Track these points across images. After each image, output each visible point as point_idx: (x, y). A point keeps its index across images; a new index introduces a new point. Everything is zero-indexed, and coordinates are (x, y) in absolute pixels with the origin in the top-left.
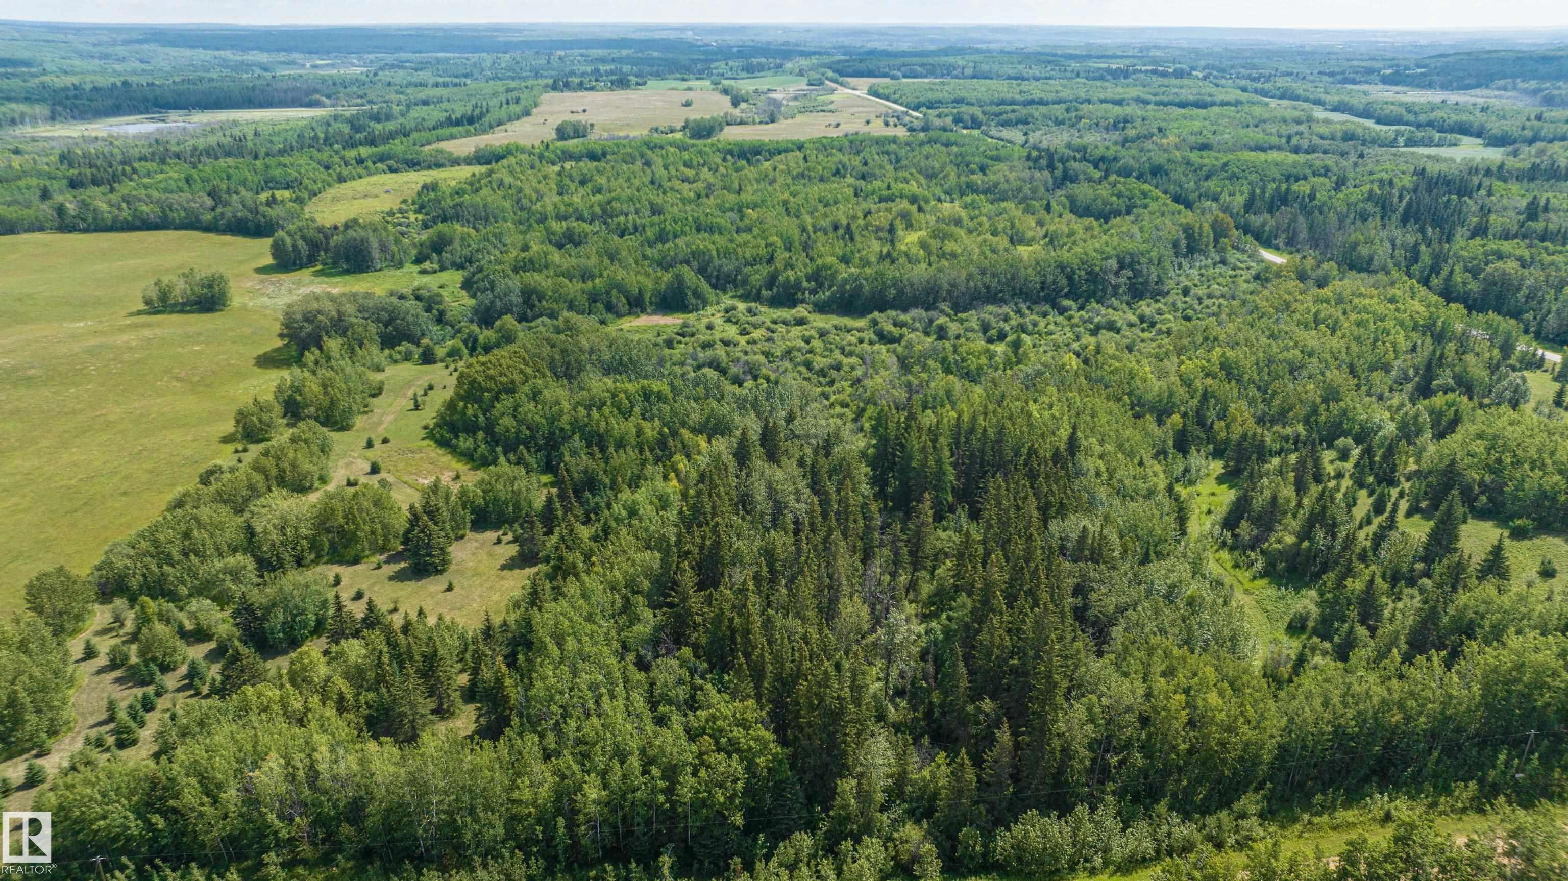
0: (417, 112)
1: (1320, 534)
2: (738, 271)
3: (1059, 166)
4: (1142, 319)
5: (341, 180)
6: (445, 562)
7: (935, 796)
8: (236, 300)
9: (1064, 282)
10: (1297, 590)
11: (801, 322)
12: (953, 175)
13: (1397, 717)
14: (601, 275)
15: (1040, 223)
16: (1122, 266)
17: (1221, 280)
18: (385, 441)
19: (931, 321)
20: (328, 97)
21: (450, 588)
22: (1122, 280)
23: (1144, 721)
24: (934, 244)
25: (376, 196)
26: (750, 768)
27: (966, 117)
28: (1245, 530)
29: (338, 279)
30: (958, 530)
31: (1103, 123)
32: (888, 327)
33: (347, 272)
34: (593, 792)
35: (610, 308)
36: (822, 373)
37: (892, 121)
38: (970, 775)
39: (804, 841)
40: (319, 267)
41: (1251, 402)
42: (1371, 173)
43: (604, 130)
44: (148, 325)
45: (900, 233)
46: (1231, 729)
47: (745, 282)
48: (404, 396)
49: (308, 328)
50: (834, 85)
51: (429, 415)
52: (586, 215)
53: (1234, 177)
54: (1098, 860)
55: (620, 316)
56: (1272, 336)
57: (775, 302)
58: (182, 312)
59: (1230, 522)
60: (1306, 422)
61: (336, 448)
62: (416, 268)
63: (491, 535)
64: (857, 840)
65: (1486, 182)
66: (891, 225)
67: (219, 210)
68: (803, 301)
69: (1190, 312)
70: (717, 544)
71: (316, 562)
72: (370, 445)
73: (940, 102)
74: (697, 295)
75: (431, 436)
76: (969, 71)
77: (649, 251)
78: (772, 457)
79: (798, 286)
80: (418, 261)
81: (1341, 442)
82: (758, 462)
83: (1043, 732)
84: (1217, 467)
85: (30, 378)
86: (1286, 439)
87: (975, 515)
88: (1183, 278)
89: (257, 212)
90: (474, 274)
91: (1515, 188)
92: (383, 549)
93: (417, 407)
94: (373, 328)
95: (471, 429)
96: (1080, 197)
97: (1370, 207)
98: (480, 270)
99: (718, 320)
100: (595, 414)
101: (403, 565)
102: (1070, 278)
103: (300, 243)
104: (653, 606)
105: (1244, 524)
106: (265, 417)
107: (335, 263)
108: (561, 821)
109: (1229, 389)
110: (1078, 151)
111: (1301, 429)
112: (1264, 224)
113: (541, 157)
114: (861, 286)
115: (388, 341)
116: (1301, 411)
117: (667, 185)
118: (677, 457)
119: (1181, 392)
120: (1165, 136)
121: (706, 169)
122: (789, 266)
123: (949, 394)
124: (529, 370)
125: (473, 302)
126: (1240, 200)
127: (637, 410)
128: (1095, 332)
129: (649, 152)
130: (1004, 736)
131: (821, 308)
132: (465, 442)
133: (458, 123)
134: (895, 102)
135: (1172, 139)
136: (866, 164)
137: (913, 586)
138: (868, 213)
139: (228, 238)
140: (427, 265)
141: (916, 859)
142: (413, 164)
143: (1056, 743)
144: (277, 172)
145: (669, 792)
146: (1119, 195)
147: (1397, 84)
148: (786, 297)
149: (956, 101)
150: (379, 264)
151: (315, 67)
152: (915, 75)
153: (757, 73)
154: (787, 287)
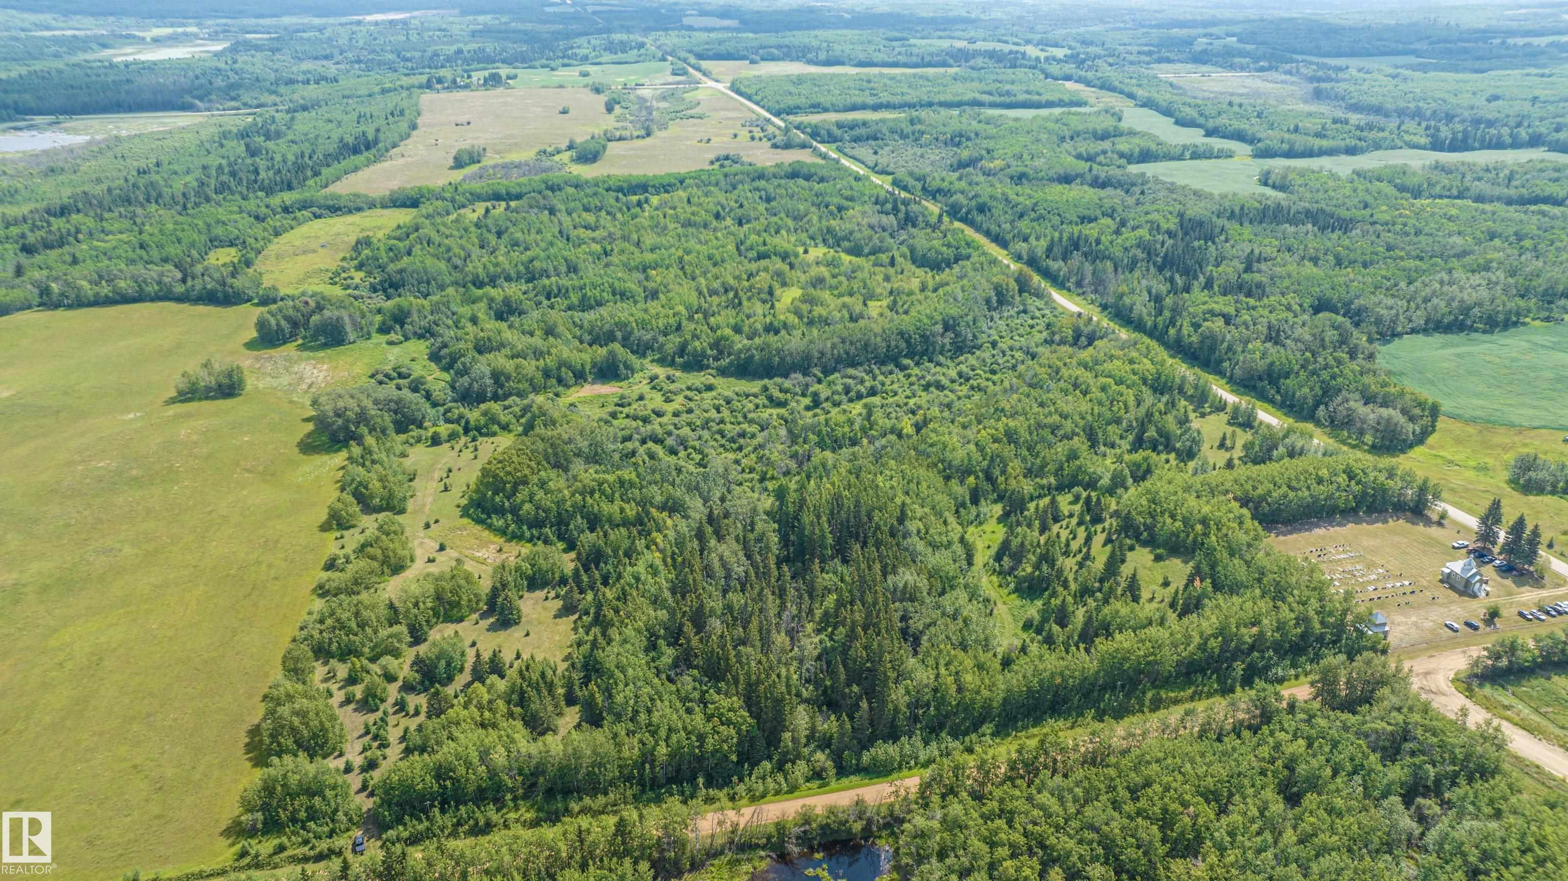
0: (304, 124)
1: (1045, 567)
2: (655, 339)
3: (903, 208)
4: (960, 375)
5: (277, 234)
6: (519, 617)
7: (831, 737)
8: (251, 382)
9: (903, 345)
10: (1032, 600)
11: (710, 388)
12: (815, 219)
13: (1058, 680)
14: (549, 353)
15: (887, 279)
16: (947, 328)
17: (1021, 331)
18: (437, 521)
19: (807, 386)
20: (201, 99)
21: (527, 635)
22: (947, 341)
23: (936, 690)
24: (805, 308)
25: (314, 251)
26: (739, 732)
27: (823, 132)
28: (1007, 562)
29: (321, 354)
30: (835, 573)
31: (941, 137)
32: (776, 394)
33: (325, 346)
34: (662, 750)
35: (560, 381)
36: (733, 440)
37: (757, 133)
38: (848, 726)
39: (767, 765)
40: (300, 341)
41: (1024, 460)
42: (1147, 213)
43: (498, 152)
44: (188, 416)
45: (778, 292)
46: (978, 692)
47: (661, 348)
48: (432, 479)
49: (340, 422)
50: (698, 75)
51: (457, 496)
52: (513, 274)
53: (1040, 218)
54: (912, 763)
55: (568, 387)
56: (1042, 405)
57: (687, 368)
58: (209, 398)
59: (998, 558)
60: (1056, 475)
61: (407, 531)
62: (383, 338)
63: (540, 594)
64: (794, 763)
65: (1228, 225)
66: (770, 287)
67: (190, 283)
68: (708, 367)
69: (995, 367)
70: (702, 606)
71: (440, 623)
72: (427, 526)
73: (798, 107)
74: (628, 367)
75: (465, 513)
76: (822, 56)
77: (577, 315)
78: (720, 538)
79: (704, 354)
80: (384, 329)
81: (1076, 489)
82: (713, 542)
83: (883, 702)
84: (998, 509)
85: (137, 479)
86: (1042, 487)
87: (845, 561)
88: (993, 332)
89: (224, 284)
90: (440, 349)
91: (1247, 231)
92: (475, 611)
93: (446, 489)
94: (388, 418)
95: (500, 511)
96: (918, 247)
97: (1140, 254)
98: (445, 346)
99: (645, 388)
100: (589, 500)
101: (492, 620)
102: (908, 342)
103: (283, 323)
104: (668, 645)
105: (1006, 558)
106: (347, 509)
107: (314, 338)
108: (647, 766)
109: (1008, 451)
110: (918, 179)
111: (1052, 480)
112: (1060, 270)
113: (453, 201)
114: (752, 356)
115: (401, 428)
116: (1051, 467)
117: (573, 234)
118: (654, 534)
119: (977, 456)
120: (993, 159)
121: (603, 213)
122: (695, 337)
123: (824, 465)
124: (533, 464)
125: (447, 377)
126: (1043, 244)
127: (617, 495)
128: (926, 388)
129: (549, 193)
130: (864, 705)
131: (723, 372)
132: (498, 522)
133: (356, 151)
134: (757, 103)
135: (998, 163)
136: (741, 206)
137: (810, 611)
138: (750, 276)
139: (201, 309)
140: (393, 336)
141: (823, 769)
142: (335, 209)
143: (890, 706)
144: (219, 231)
145: (700, 747)
146: (949, 246)
147: (1205, 63)
148: (695, 364)
149: (813, 106)
150: (352, 336)
151: (156, 41)
152: (773, 59)
153: (620, 56)
154: (695, 354)
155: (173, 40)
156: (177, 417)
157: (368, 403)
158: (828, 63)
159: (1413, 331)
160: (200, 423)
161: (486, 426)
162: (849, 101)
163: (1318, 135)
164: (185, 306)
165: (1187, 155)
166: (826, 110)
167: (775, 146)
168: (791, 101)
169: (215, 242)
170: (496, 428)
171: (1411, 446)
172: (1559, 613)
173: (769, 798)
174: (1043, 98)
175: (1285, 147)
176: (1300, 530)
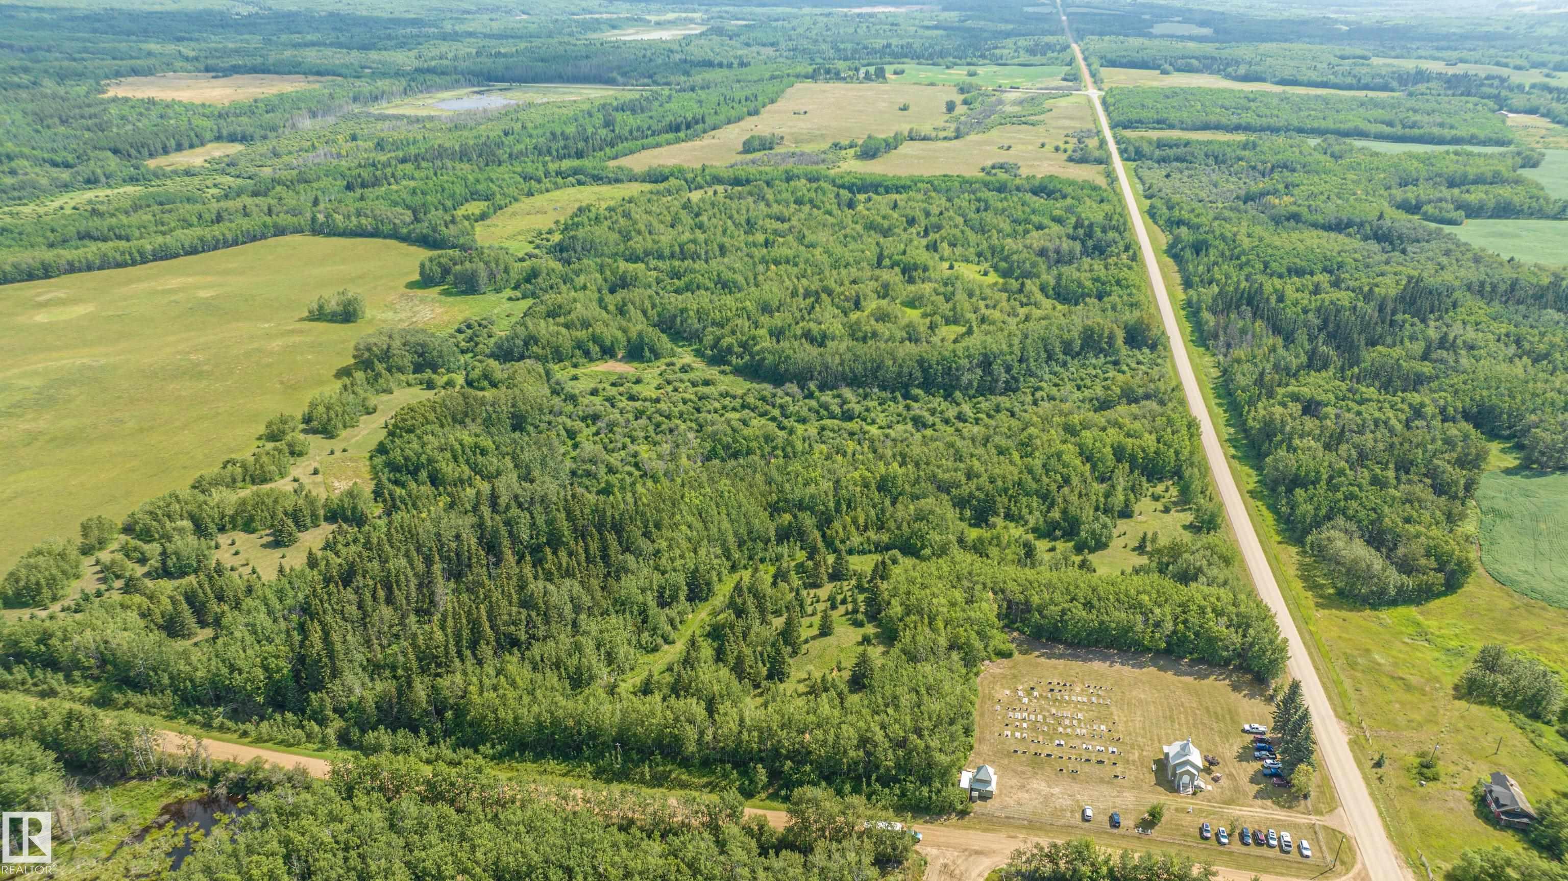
6: (295, 541)
8: (369, 313)
9: (918, 374)
11: (707, 383)
17: (1087, 382)
18: (344, 451)
20: (624, 74)
21: (282, 556)
25: (544, 213)
27: (1131, 149)
29: (451, 299)
31: (1260, 166)
33: (460, 293)
35: (587, 353)
40: (447, 287)
42: (1382, 274)
43: (795, 141)
44: (300, 332)
50: (1087, 82)
51: (383, 434)
55: (591, 360)
57: (710, 361)
58: (331, 321)
61: (311, 453)
62: (508, 294)
67: (415, 225)
68: (729, 363)
71: (232, 529)
72: (331, 453)
73: (1140, 122)
74: (655, 352)
76: (1242, 70)
79: (730, 351)
80: (516, 287)
85: (201, 373)
89: (436, 231)
91: (1487, 311)
93: (386, 427)
95: (383, 453)
96: (1064, 277)
99: (652, 373)
101: (270, 539)
102: (925, 371)
106: (287, 426)
107: (456, 285)
110: (1170, 208)
112: (1206, 323)
114: (765, 359)
115: (417, 368)
119: (827, 495)
120: (1285, 195)
131: (738, 371)
132: (377, 460)
133: (677, 129)
134: (1109, 114)
135: (1286, 200)
140: (515, 293)
142: (598, 179)
148: (718, 358)
149: (1159, 122)
150: (483, 288)
151: (658, 24)
152: (1190, 70)
153: (1038, 59)
154: (720, 351)
155: (673, 23)
156: (293, 332)
157: (397, 343)
158: (1246, 78)
161: (478, 380)
162: (1203, 117)
164: (404, 246)
166: (1171, 127)
167: (1070, 159)
168: (1133, 115)
169: (474, 196)
170: (486, 383)
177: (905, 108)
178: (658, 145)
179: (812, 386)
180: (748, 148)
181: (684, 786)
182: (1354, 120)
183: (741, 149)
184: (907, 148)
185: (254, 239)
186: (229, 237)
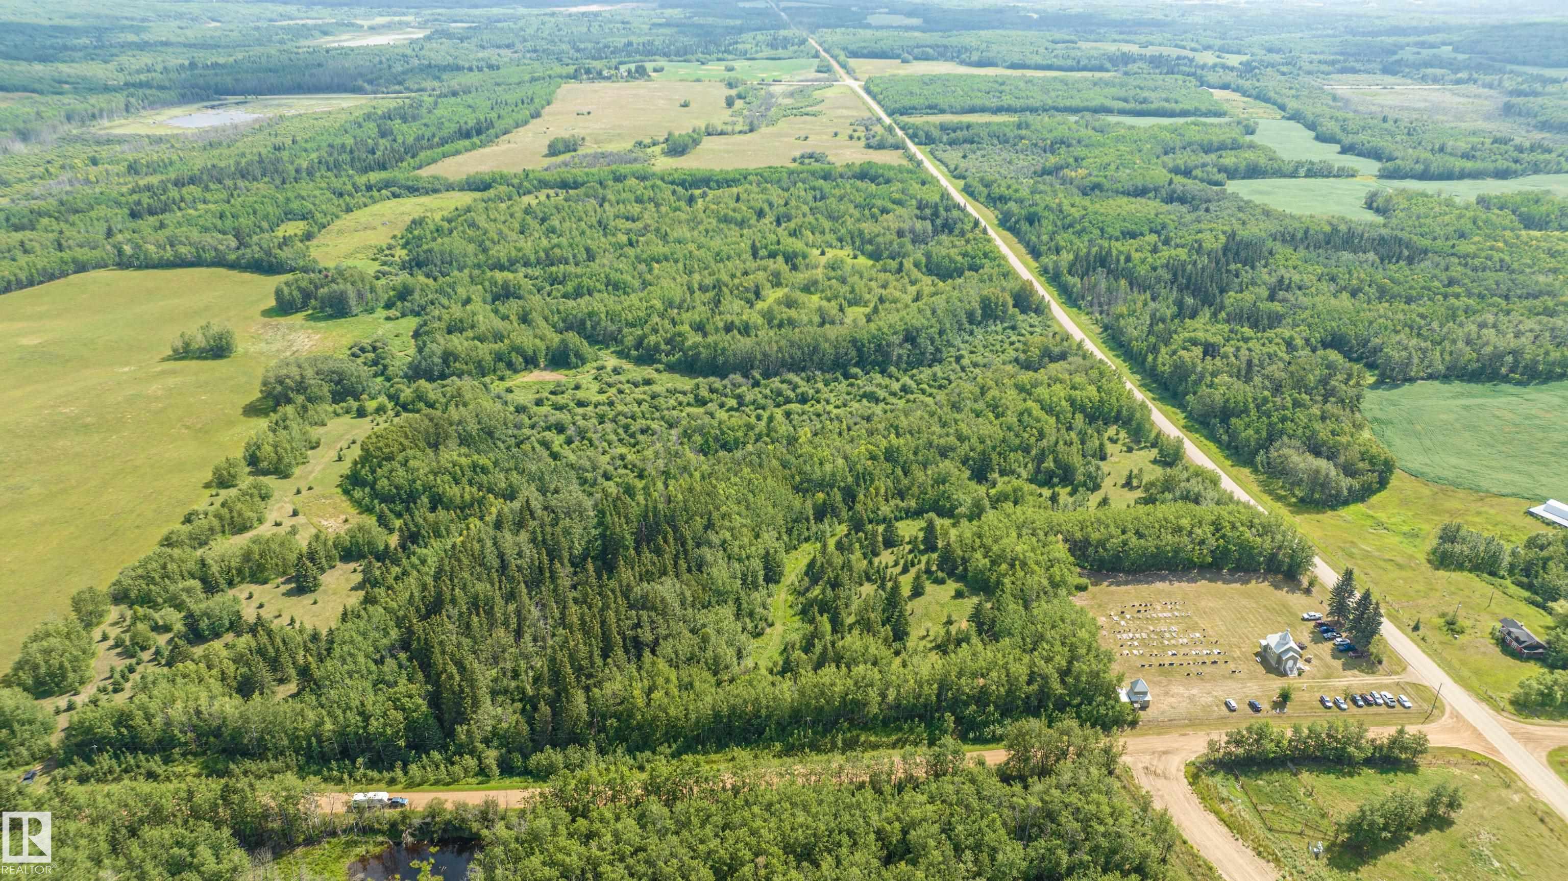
2: (619, 331)
5: (349, 210)
6: (316, 585)
7: (511, 735)
8: (241, 345)
9: (853, 353)
11: (648, 382)
16: (906, 339)
17: (997, 347)
18: (310, 488)
20: (370, 82)
21: (315, 603)
22: (904, 352)
25: (374, 228)
27: (921, 133)
29: (322, 324)
31: (1041, 144)
32: (704, 393)
33: (330, 317)
35: (510, 365)
37: (860, 132)
38: (524, 727)
39: (435, 755)
40: (309, 312)
42: (1200, 231)
43: (595, 143)
44: (174, 372)
47: (622, 341)
48: (334, 448)
49: (279, 388)
50: (841, 72)
51: (345, 467)
52: (533, 258)
53: (1082, 231)
55: (516, 371)
57: (640, 361)
58: (199, 358)
59: (801, 578)
60: (918, 498)
61: (276, 495)
62: (384, 314)
63: (351, 566)
65: (1280, 249)
66: (760, 287)
67: (242, 250)
68: (660, 362)
69: (945, 382)
71: (241, 582)
72: (298, 492)
73: (914, 108)
74: (578, 355)
75: (341, 484)
76: (975, 57)
79: (657, 349)
80: (388, 306)
81: (930, 516)
83: (563, 707)
85: (86, 426)
88: (964, 346)
90: (423, 327)
91: (1297, 256)
92: (282, 575)
93: (340, 459)
94: (326, 389)
95: (363, 484)
96: (934, 254)
97: (1165, 275)
99: (587, 378)
101: (292, 586)
102: (859, 351)
103: (295, 293)
105: (806, 579)
106: (232, 471)
107: (322, 309)
109: (881, 469)
110: (986, 186)
111: (912, 503)
112: (1074, 286)
113: (520, 187)
114: (699, 353)
115: (338, 397)
116: (916, 490)
117: (611, 224)
119: (843, 471)
120: (1078, 168)
121: (651, 205)
122: (656, 331)
124: (407, 442)
125: (416, 353)
126: (1071, 257)
127: (465, 478)
128: (860, 398)
129: (611, 183)
131: (671, 368)
132: (358, 494)
133: (467, 135)
134: (879, 103)
135: (1080, 173)
136: (786, 204)
138: (746, 274)
139: (247, 276)
140: (392, 312)
141: (487, 766)
142: (413, 190)
144: (295, 205)
146: (965, 255)
147: (1394, 73)
148: (647, 357)
149: (930, 107)
150: (355, 310)
151: (372, 28)
152: (927, 58)
153: (780, 52)
154: (648, 349)
155: (388, 27)
156: (163, 373)
157: (309, 373)
158: (980, 64)
159: (1431, 377)
160: (171, 381)
161: (413, 402)
162: (969, 103)
163: (1465, 156)
164: (235, 274)
165: (1302, 172)
166: (942, 112)
167: (869, 146)
168: (907, 102)
169: (289, 215)
170: (422, 405)
171: (1346, 503)
172: (1368, 703)
173: (425, 787)
174: (1178, 107)
175: (1419, 167)
176: (1139, 582)
177: (685, 105)
178: (457, 153)
179: (756, 374)
180: (553, 150)
181: (875, 747)
182: (1097, 98)
183: (546, 151)
184: (708, 143)
185: (52, 277)
186: (23, 276)
